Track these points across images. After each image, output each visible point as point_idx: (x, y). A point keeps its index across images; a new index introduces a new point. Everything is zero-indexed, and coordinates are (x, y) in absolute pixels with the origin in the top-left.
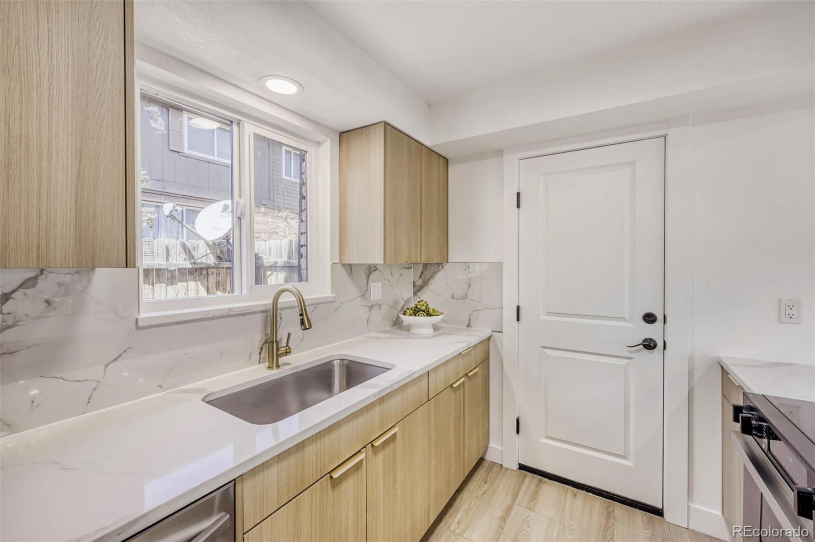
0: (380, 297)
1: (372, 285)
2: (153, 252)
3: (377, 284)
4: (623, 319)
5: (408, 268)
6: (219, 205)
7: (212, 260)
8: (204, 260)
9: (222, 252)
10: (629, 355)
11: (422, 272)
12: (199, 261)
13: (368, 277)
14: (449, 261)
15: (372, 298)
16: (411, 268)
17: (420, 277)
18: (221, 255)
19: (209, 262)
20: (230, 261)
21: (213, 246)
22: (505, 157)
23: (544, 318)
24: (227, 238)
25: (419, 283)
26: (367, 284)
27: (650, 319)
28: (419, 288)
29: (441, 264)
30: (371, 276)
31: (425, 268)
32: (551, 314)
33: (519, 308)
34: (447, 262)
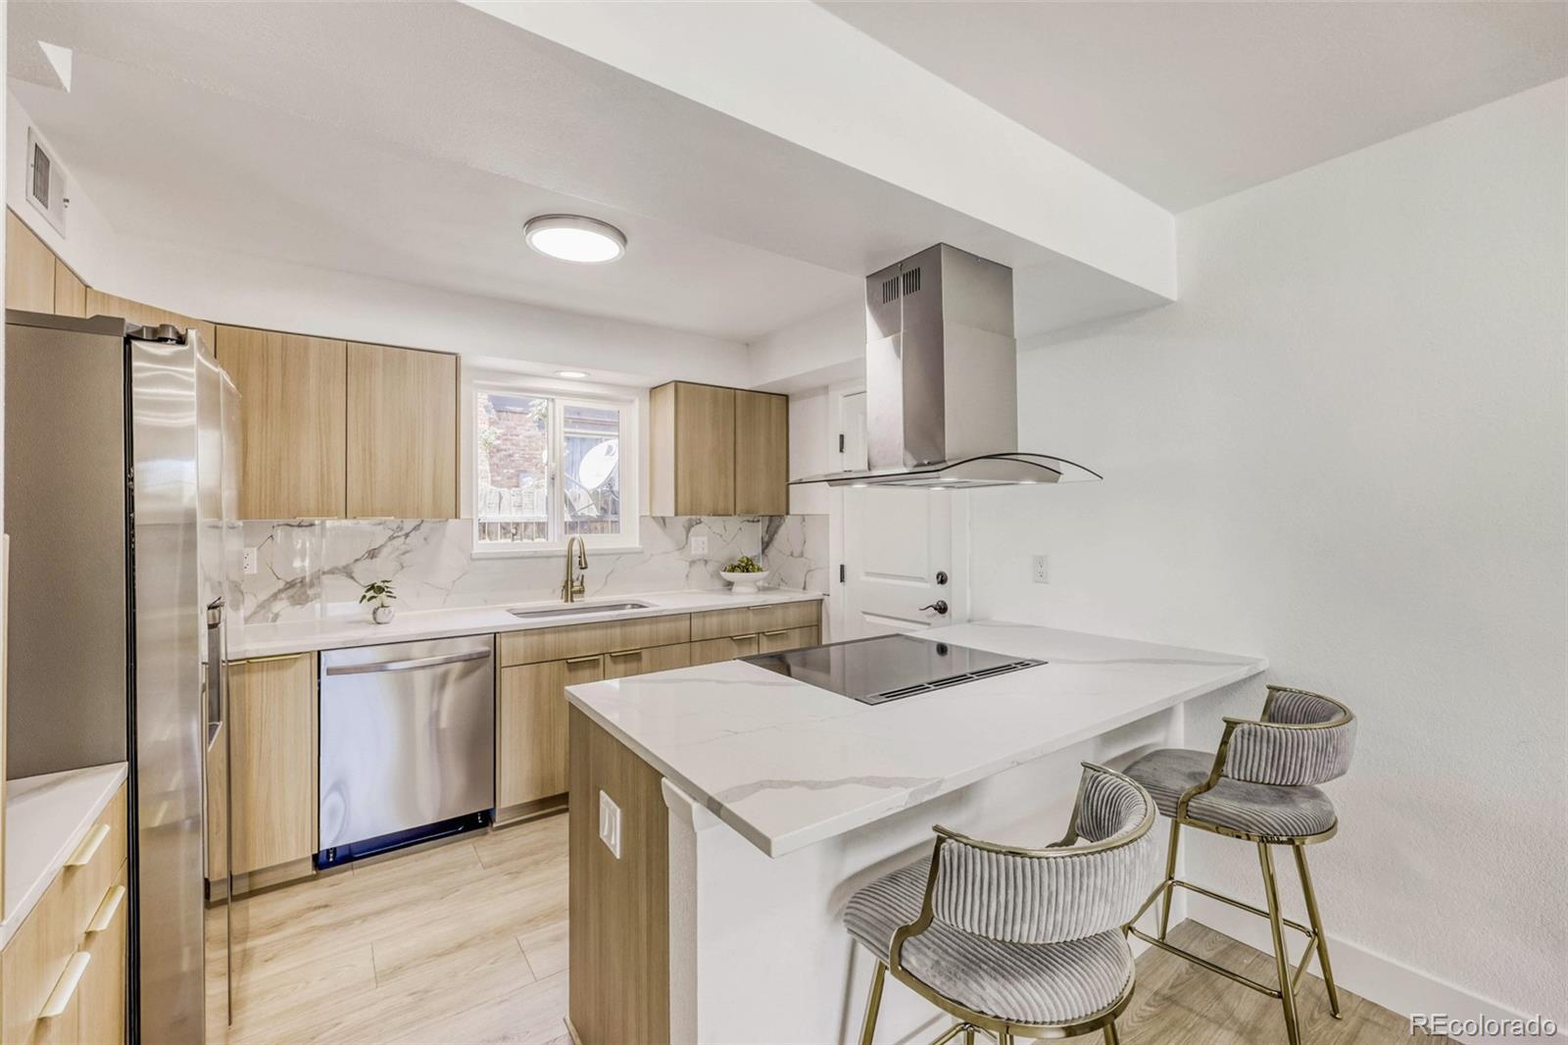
0: (706, 551)
1: (692, 539)
2: (533, 504)
3: (700, 539)
4: (921, 579)
5: (753, 521)
6: (602, 447)
7: (594, 513)
8: (586, 512)
9: (606, 502)
10: (928, 621)
11: (768, 527)
12: (579, 514)
13: (688, 531)
14: (791, 513)
15: (693, 552)
16: (758, 521)
17: (767, 532)
18: (605, 507)
19: (592, 515)
20: (616, 513)
21: (594, 494)
22: (831, 393)
23: (863, 578)
24: (609, 483)
25: (766, 539)
26: (687, 537)
27: (942, 579)
28: (766, 545)
29: (781, 516)
30: (693, 529)
31: (771, 521)
32: (868, 574)
33: (842, 567)
34: (788, 513)
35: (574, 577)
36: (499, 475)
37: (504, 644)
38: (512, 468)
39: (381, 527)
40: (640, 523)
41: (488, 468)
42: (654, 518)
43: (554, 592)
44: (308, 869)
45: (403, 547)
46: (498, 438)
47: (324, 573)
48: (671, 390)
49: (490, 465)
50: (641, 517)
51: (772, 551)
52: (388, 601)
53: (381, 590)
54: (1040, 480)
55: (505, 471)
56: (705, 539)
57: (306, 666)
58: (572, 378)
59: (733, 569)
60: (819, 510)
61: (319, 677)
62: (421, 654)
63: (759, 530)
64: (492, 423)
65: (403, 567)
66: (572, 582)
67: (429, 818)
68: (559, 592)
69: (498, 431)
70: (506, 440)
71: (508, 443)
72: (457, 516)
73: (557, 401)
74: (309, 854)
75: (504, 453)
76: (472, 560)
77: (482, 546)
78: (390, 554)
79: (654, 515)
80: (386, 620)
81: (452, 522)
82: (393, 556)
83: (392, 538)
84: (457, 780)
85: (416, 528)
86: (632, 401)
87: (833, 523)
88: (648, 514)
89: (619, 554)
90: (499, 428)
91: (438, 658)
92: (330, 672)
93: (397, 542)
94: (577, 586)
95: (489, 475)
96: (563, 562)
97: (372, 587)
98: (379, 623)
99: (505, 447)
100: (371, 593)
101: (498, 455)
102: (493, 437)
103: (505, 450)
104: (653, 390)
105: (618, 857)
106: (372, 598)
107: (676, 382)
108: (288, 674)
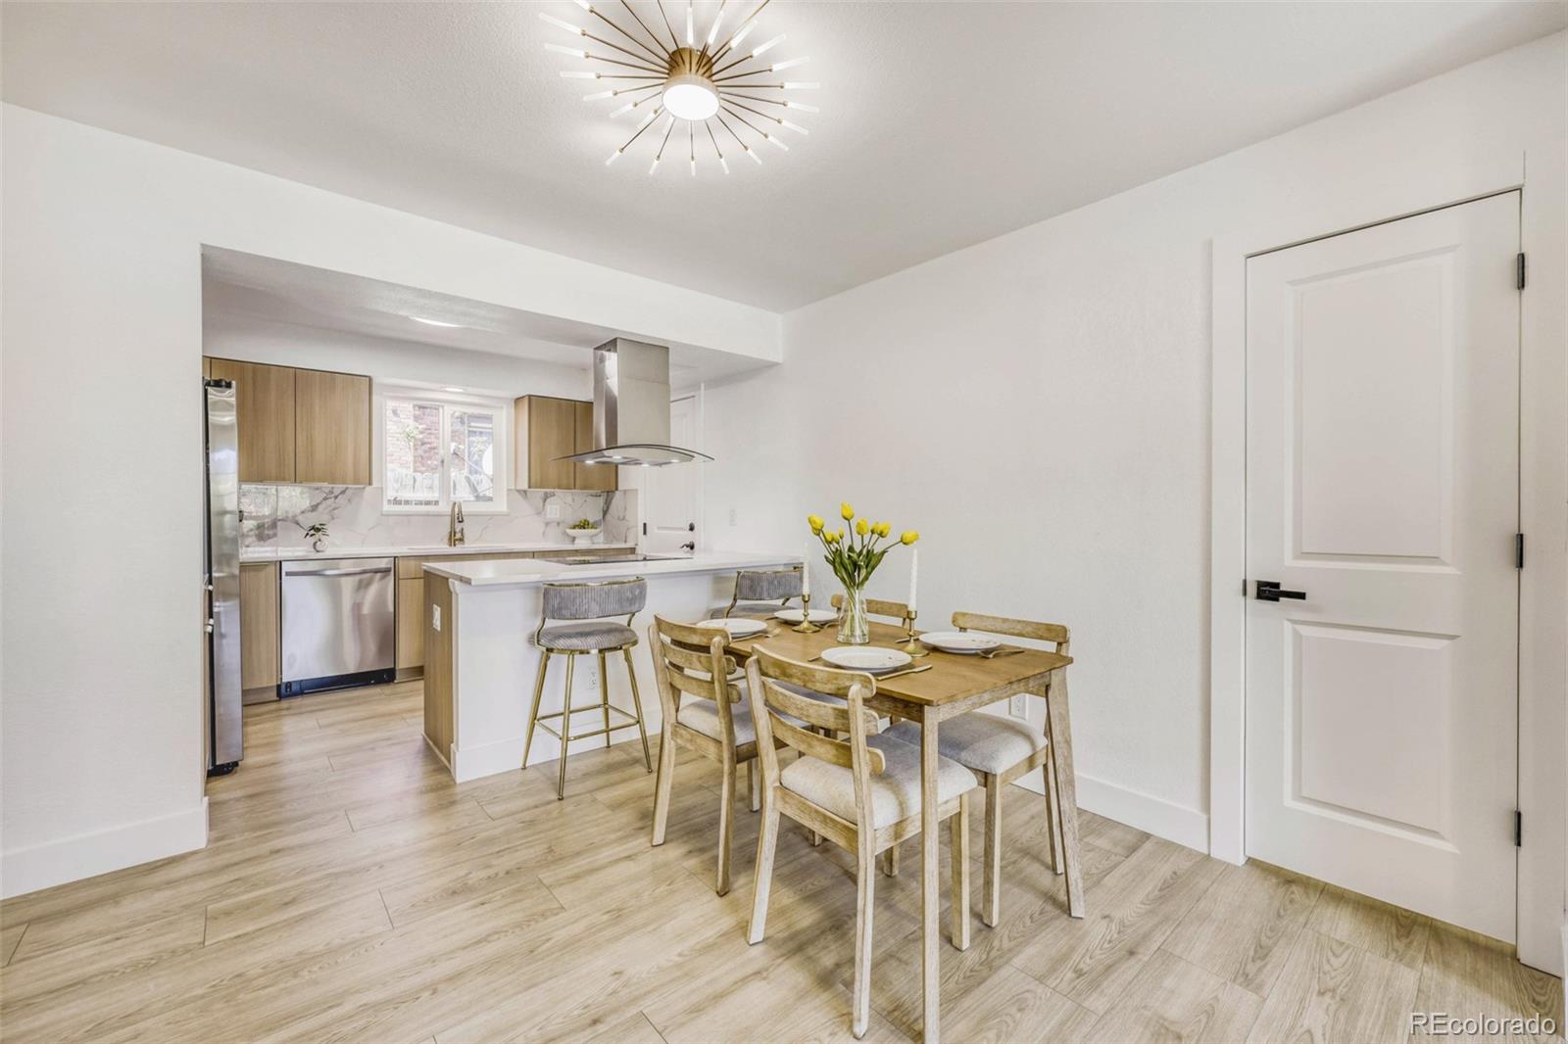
0: (557, 515)
1: (548, 507)
3: (554, 505)
4: (681, 529)
5: (597, 495)
11: (606, 499)
12: (481, 494)
13: (545, 501)
14: (619, 489)
15: (548, 517)
16: (600, 495)
17: (606, 503)
23: (656, 531)
25: (604, 508)
26: (544, 505)
27: (692, 528)
28: (605, 513)
29: (613, 492)
30: (548, 500)
31: (608, 496)
32: (659, 528)
33: (645, 524)
34: (617, 489)
35: (457, 530)
36: (423, 465)
37: (401, 564)
38: (436, 460)
39: (318, 491)
40: (508, 495)
41: (411, 459)
42: (518, 491)
43: (442, 540)
44: (273, 695)
45: (334, 505)
46: (421, 433)
47: (279, 520)
48: (526, 400)
49: (415, 457)
50: (508, 490)
51: (608, 517)
52: (323, 538)
53: (318, 530)
54: (682, 461)
55: (429, 462)
56: (558, 507)
57: (272, 570)
58: (453, 391)
59: (574, 528)
60: (632, 486)
61: (281, 579)
62: (346, 567)
63: (601, 501)
64: (416, 418)
65: (333, 519)
66: (455, 533)
67: (351, 668)
68: (446, 540)
69: (420, 427)
70: (430, 434)
71: (432, 436)
72: (370, 484)
73: (445, 407)
74: (275, 684)
75: (429, 446)
76: (382, 515)
77: (387, 508)
78: (326, 509)
79: (518, 488)
80: (322, 549)
81: (368, 488)
82: (327, 511)
83: (325, 499)
84: (372, 648)
85: (343, 492)
86: (502, 408)
87: (640, 496)
88: (513, 487)
89: (491, 516)
90: (420, 424)
91: (358, 569)
92: (288, 574)
93: (329, 502)
94: (458, 536)
95: (411, 465)
96: (448, 519)
97: (313, 528)
98: (318, 551)
99: (429, 440)
100: (312, 532)
101: (423, 447)
102: (416, 432)
103: (430, 443)
104: (518, 400)
105: (439, 629)
106: (312, 535)
107: (530, 396)
108: (262, 574)
